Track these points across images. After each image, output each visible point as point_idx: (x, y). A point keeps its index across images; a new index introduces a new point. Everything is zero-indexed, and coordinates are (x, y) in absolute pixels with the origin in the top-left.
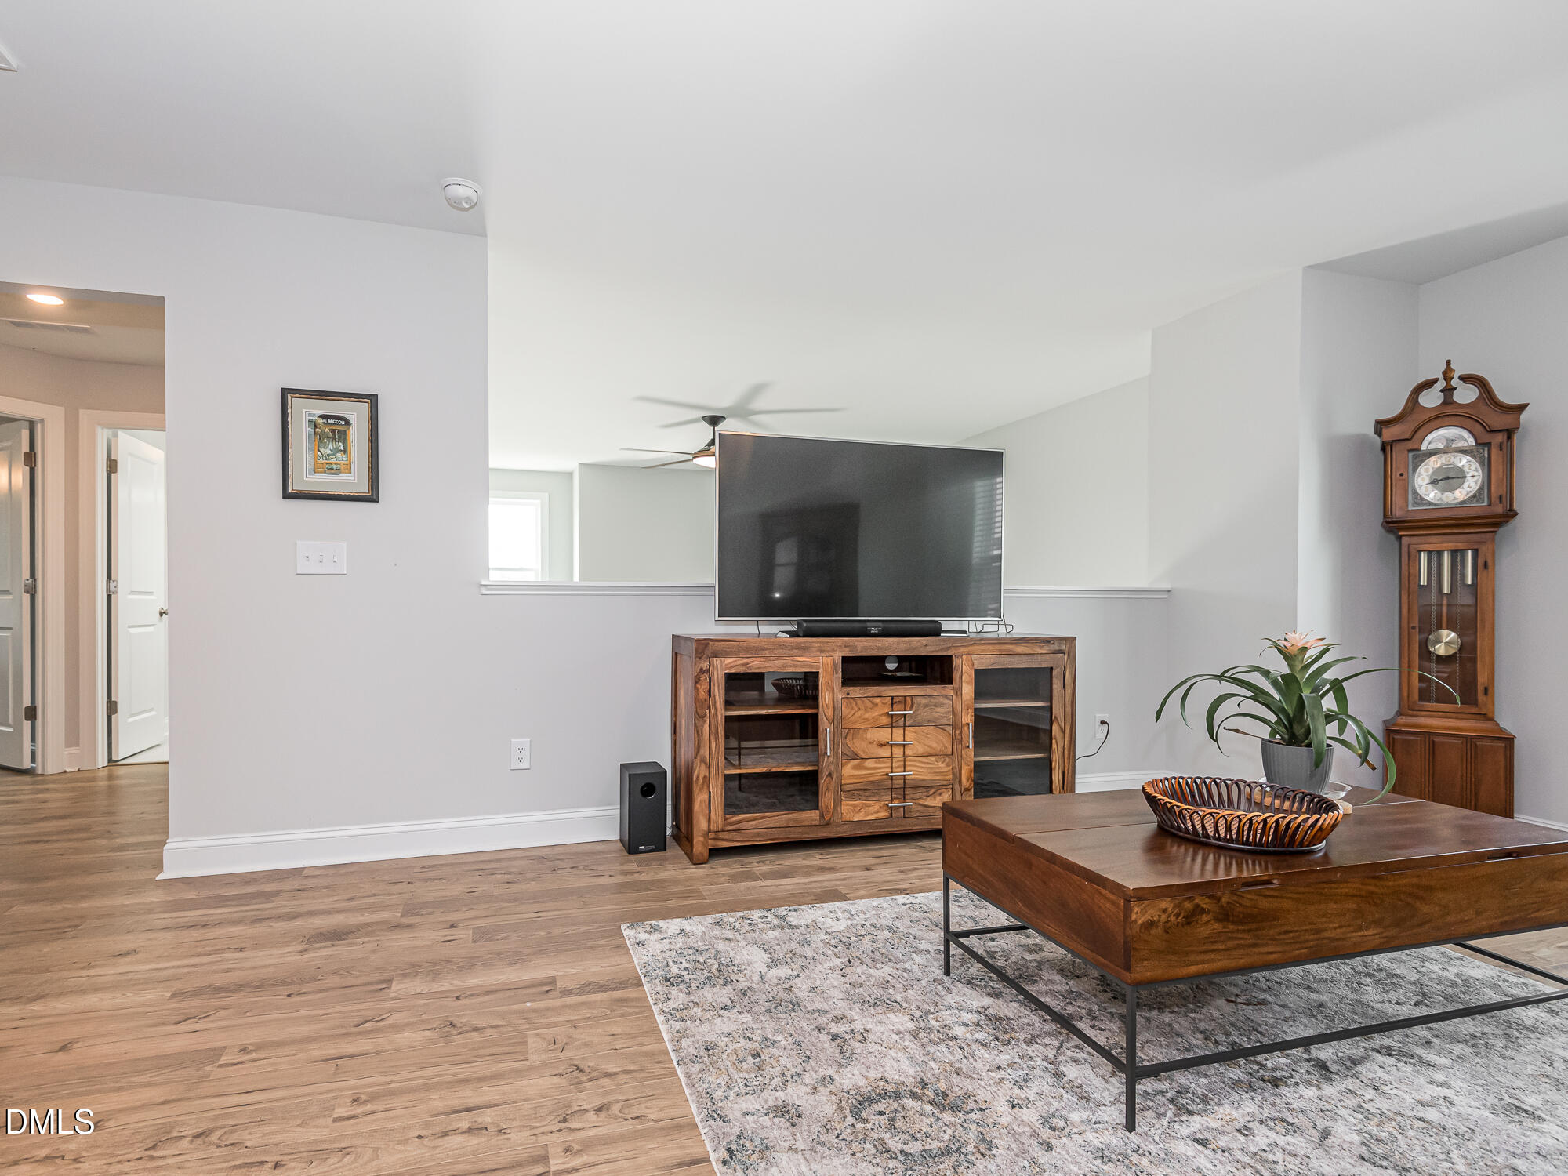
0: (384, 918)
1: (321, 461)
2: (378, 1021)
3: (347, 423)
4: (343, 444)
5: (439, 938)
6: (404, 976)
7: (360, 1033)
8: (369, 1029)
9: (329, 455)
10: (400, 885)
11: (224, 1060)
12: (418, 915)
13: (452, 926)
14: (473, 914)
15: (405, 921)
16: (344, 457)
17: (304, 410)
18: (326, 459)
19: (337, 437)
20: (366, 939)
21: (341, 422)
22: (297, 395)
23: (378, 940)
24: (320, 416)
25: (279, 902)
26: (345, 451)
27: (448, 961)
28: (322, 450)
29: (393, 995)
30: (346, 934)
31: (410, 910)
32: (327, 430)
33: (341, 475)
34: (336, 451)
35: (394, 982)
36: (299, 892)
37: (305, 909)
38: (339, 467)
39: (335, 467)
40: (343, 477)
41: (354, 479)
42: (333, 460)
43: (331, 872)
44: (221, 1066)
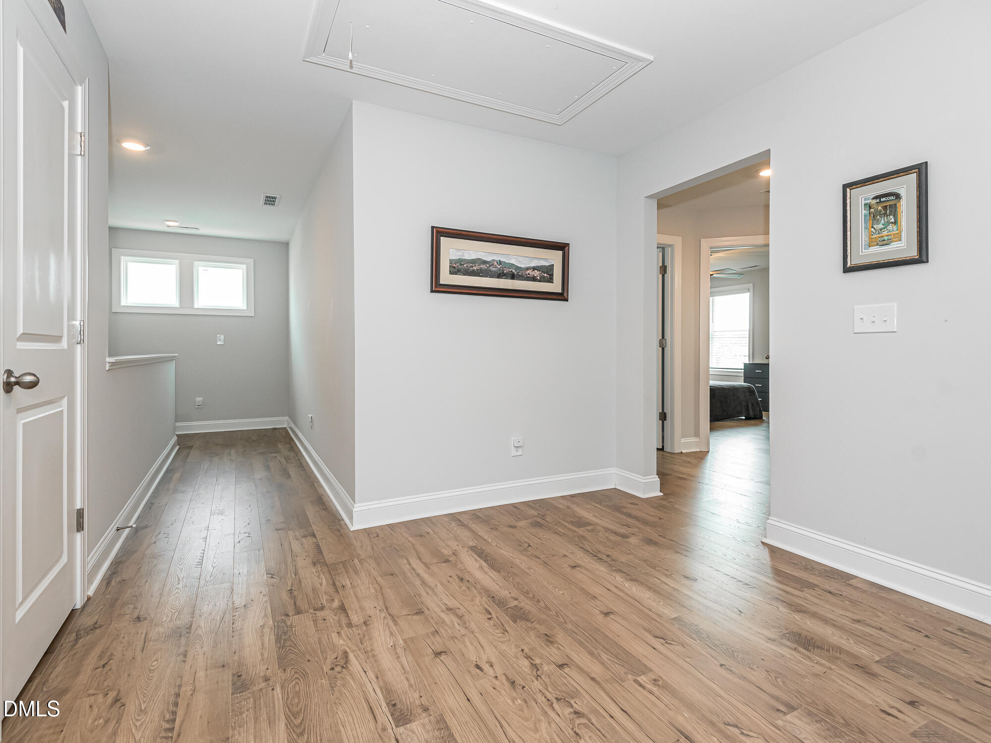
0: (862, 653)
1: (875, 236)
2: (742, 733)
3: (898, 196)
4: (894, 217)
5: (884, 704)
6: (810, 714)
7: (721, 731)
8: (729, 733)
9: (881, 230)
10: (914, 633)
11: (642, 679)
12: (893, 671)
13: (912, 703)
14: (952, 707)
15: (876, 668)
16: (895, 228)
17: (860, 197)
18: (879, 234)
19: (888, 212)
20: (823, 662)
21: (892, 198)
22: (854, 187)
23: (831, 669)
24: (873, 199)
25: (807, 594)
26: (895, 223)
27: (862, 732)
28: (875, 227)
29: (780, 723)
30: (815, 646)
31: (893, 662)
32: (880, 208)
33: (892, 244)
34: (889, 223)
35: (795, 713)
36: (829, 594)
37: (814, 609)
38: (890, 237)
39: (886, 238)
40: (894, 246)
41: (905, 246)
42: (885, 233)
43: (874, 590)
44: (636, 681)
